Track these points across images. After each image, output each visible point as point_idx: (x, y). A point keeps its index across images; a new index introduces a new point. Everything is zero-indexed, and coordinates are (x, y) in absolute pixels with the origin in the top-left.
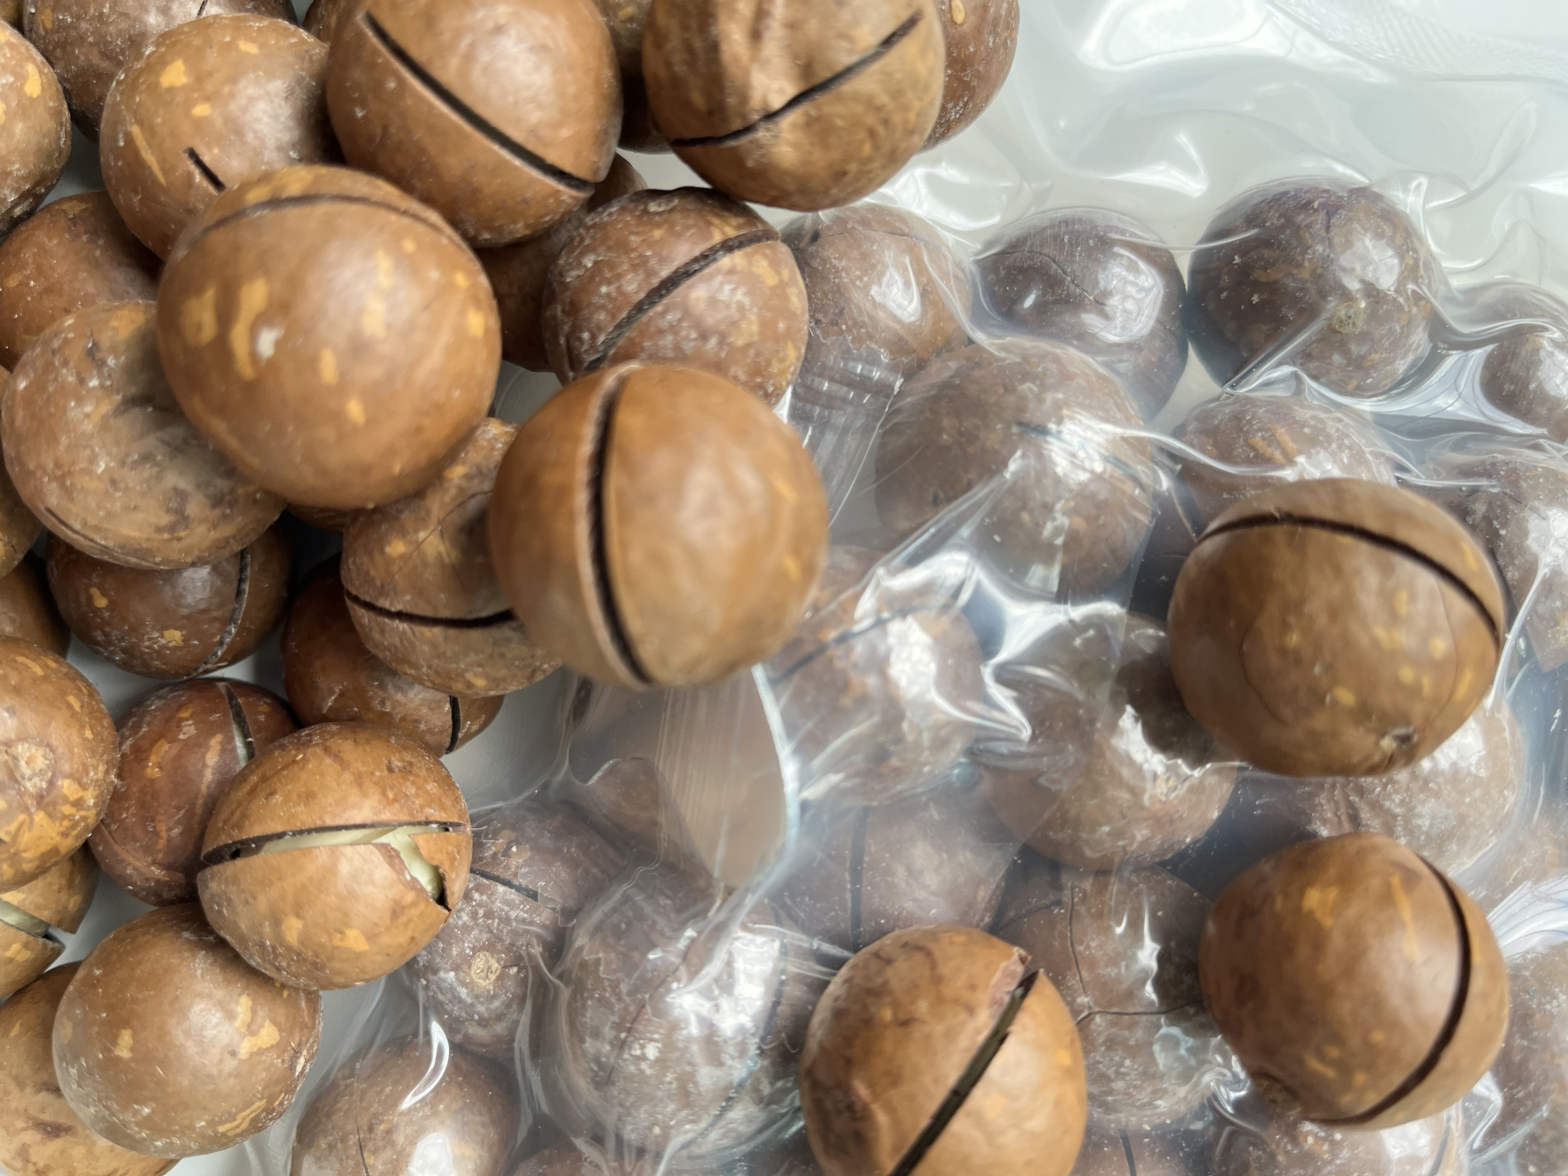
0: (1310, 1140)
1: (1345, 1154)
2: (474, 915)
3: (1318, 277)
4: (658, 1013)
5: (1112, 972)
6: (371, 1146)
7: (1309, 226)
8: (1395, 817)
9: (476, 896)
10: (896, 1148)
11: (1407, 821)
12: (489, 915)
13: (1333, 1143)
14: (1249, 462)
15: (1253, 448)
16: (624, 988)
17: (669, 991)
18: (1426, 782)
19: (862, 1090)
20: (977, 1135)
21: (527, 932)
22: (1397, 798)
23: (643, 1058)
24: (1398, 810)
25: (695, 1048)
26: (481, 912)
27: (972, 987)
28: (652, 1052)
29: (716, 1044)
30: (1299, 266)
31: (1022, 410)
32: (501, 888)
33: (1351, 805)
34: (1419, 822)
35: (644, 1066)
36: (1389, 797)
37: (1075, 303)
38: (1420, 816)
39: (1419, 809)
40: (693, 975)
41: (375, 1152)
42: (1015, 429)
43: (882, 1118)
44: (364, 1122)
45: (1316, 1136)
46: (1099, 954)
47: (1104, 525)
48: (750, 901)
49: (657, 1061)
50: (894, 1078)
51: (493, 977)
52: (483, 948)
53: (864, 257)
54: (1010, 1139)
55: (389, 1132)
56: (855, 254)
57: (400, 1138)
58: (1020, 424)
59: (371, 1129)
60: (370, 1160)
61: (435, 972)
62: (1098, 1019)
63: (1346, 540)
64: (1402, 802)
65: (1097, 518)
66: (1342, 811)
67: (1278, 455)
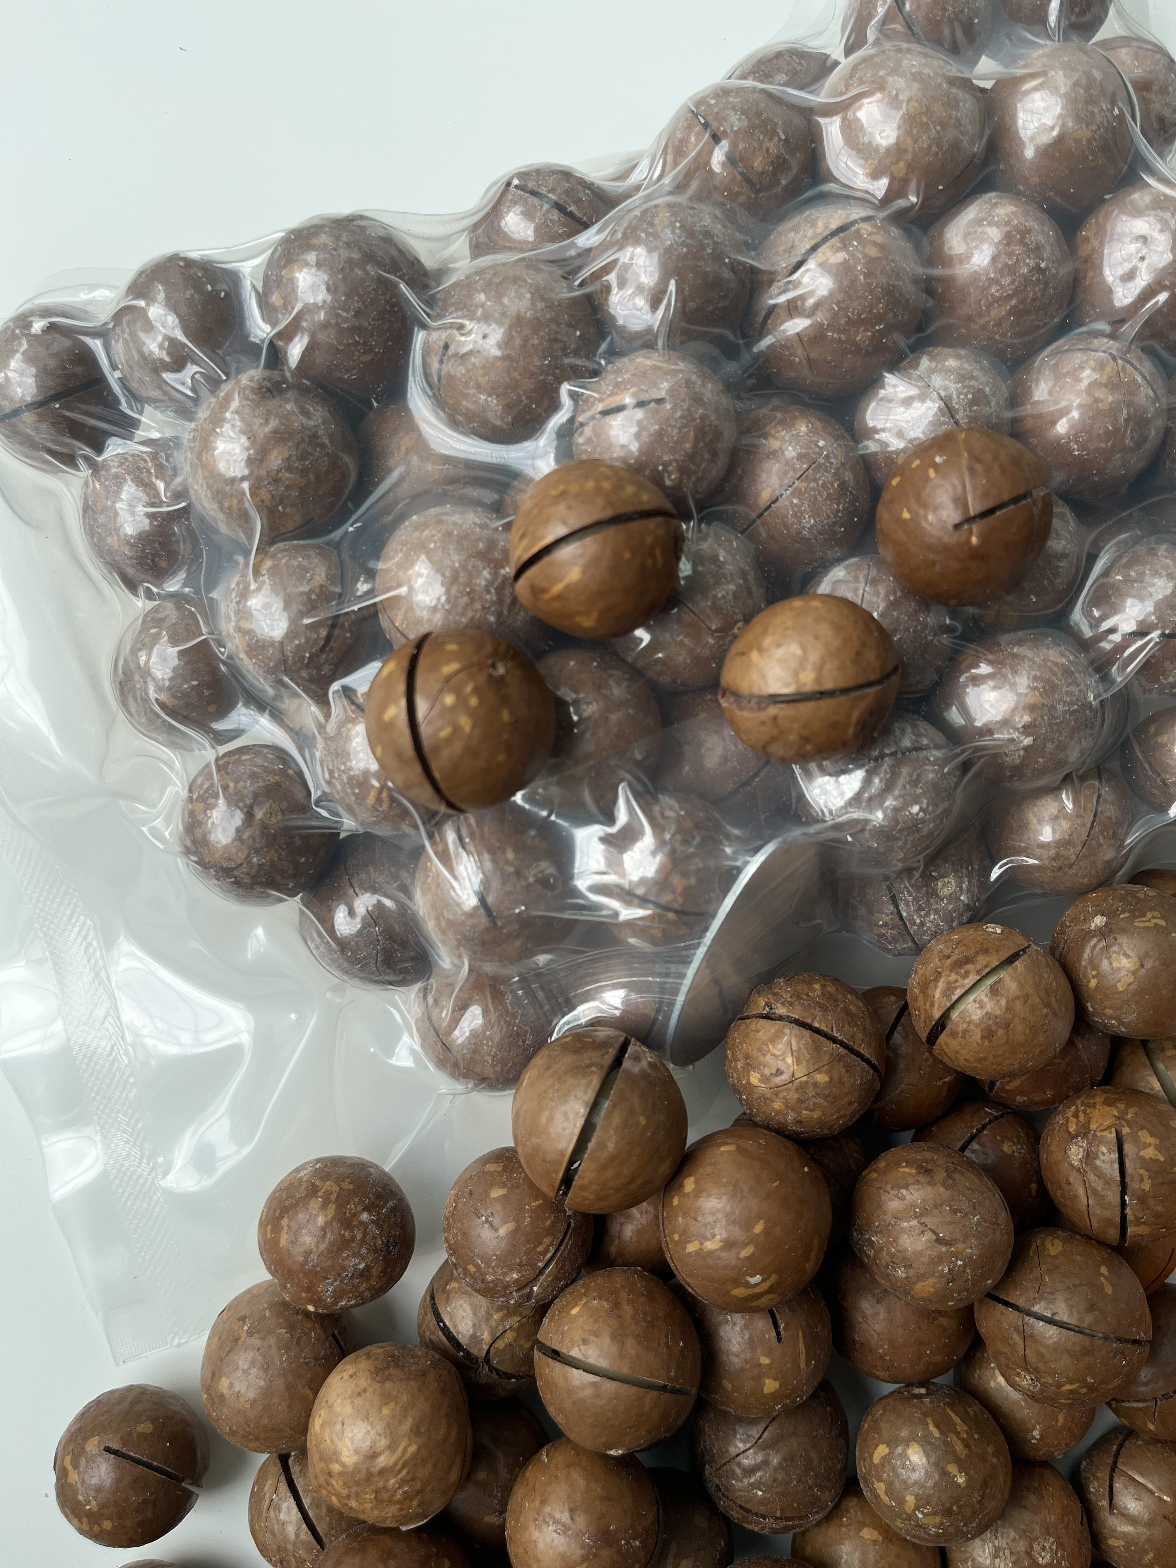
0: (673, 477)
1: (666, 458)
2: (928, 914)
3: (269, 845)
4: (897, 822)
5: (686, 641)
6: (1067, 863)
7: (248, 874)
8: (496, 589)
9: (918, 921)
10: (862, 697)
11: (493, 581)
12: (920, 909)
13: (665, 467)
14: (399, 803)
15: (390, 807)
16: (900, 843)
17: (881, 826)
18: (469, 593)
19: (851, 731)
20: (826, 671)
21: (912, 886)
22: (488, 597)
23: (921, 809)
24: (493, 591)
25: (897, 792)
26: (923, 913)
27: (763, 723)
28: (915, 809)
29: (886, 784)
30: (272, 860)
31: (487, 930)
32: (904, 914)
33: (510, 610)
34: (488, 576)
35: (925, 806)
36: (492, 602)
37: (390, 935)
38: (486, 579)
39: (483, 583)
40: (867, 821)
41: (1068, 858)
42: (499, 923)
43: (855, 715)
44: (1060, 874)
45: (669, 476)
46: (684, 653)
47: (498, 841)
48: (812, 830)
49: (917, 803)
50: (834, 725)
51: (946, 880)
52: (937, 896)
53: (475, 1052)
54: (814, 657)
55: (1054, 859)
56: (477, 1057)
57: (1052, 852)
58: (495, 924)
59: (1060, 868)
60: (1073, 857)
61: (968, 905)
62: (714, 627)
63: (437, 775)
64: (488, 592)
65: (499, 848)
66: (516, 610)
67: (384, 795)
